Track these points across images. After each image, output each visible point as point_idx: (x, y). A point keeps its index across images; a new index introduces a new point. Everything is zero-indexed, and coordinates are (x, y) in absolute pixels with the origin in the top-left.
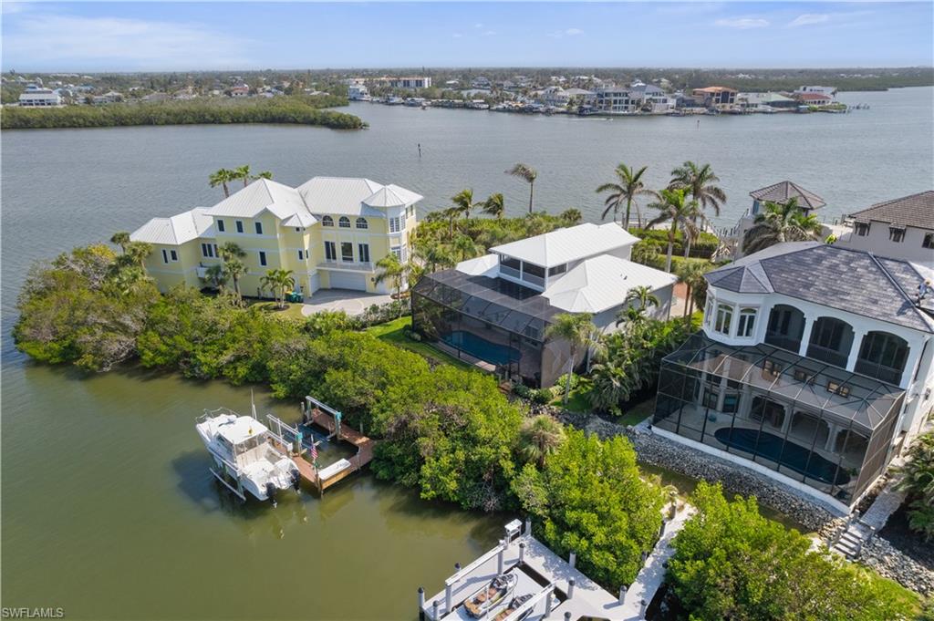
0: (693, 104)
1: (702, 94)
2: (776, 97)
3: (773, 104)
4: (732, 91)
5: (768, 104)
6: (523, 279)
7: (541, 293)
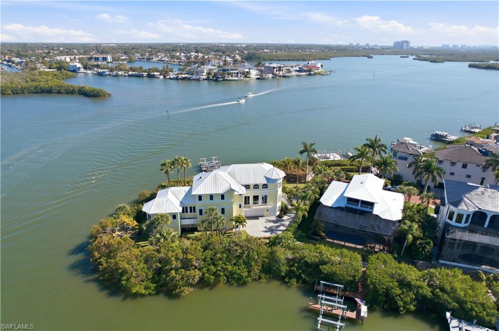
6: (361, 207)
7: (372, 212)
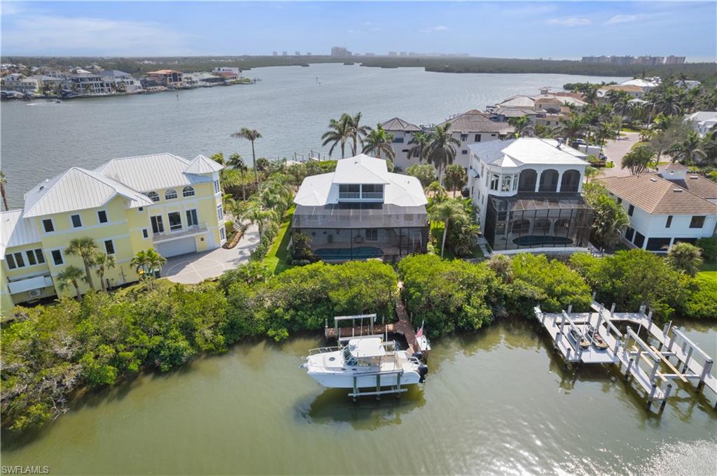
0: (154, 84)
1: (157, 76)
2: (207, 75)
3: (207, 80)
4: (179, 72)
5: (203, 80)
6: (363, 197)
7: (383, 203)
